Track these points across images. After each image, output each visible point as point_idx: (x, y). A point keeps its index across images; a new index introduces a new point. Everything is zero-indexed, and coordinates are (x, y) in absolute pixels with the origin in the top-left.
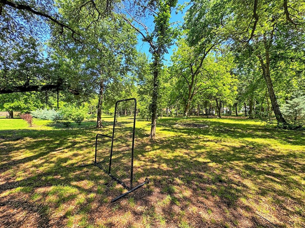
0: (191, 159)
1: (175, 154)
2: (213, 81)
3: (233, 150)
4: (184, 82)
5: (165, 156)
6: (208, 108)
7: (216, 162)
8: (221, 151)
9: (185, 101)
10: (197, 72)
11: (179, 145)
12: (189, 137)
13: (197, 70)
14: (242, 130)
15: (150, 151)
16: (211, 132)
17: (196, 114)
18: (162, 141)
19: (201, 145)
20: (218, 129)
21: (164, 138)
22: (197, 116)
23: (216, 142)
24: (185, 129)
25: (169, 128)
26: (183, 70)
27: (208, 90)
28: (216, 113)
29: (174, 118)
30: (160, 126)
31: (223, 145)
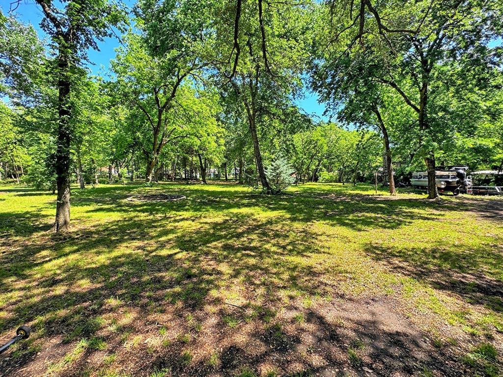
0: (146, 255)
1: (116, 253)
2: (193, 126)
3: (214, 228)
4: (143, 120)
5: (88, 264)
6: (188, 168)
7: (187, 251)
8: (197, 233)
9: (147, 154)
10: (167, 106)
11: (128, 234)
12: (151, 217)
13: (167, 103)
14: (229, 199)
15: (50, 260)
16: (189, 206)
17: (169, 177)
18: (87, 234)
19: (169, 228)
20: (199, 201)
21: (94, 226)
22: (172, 181)
23: (193, 221)
24: (145, 205)
25: (111, 206)
26: (141, 97)
27: (186, 139)
28: (200, 177)
29: (125, 186)
30: (88, 203)
31: (201, 223)
